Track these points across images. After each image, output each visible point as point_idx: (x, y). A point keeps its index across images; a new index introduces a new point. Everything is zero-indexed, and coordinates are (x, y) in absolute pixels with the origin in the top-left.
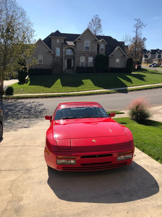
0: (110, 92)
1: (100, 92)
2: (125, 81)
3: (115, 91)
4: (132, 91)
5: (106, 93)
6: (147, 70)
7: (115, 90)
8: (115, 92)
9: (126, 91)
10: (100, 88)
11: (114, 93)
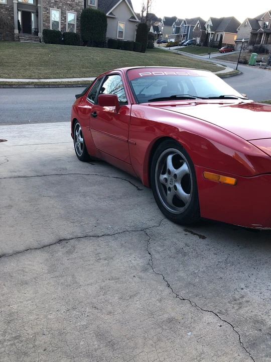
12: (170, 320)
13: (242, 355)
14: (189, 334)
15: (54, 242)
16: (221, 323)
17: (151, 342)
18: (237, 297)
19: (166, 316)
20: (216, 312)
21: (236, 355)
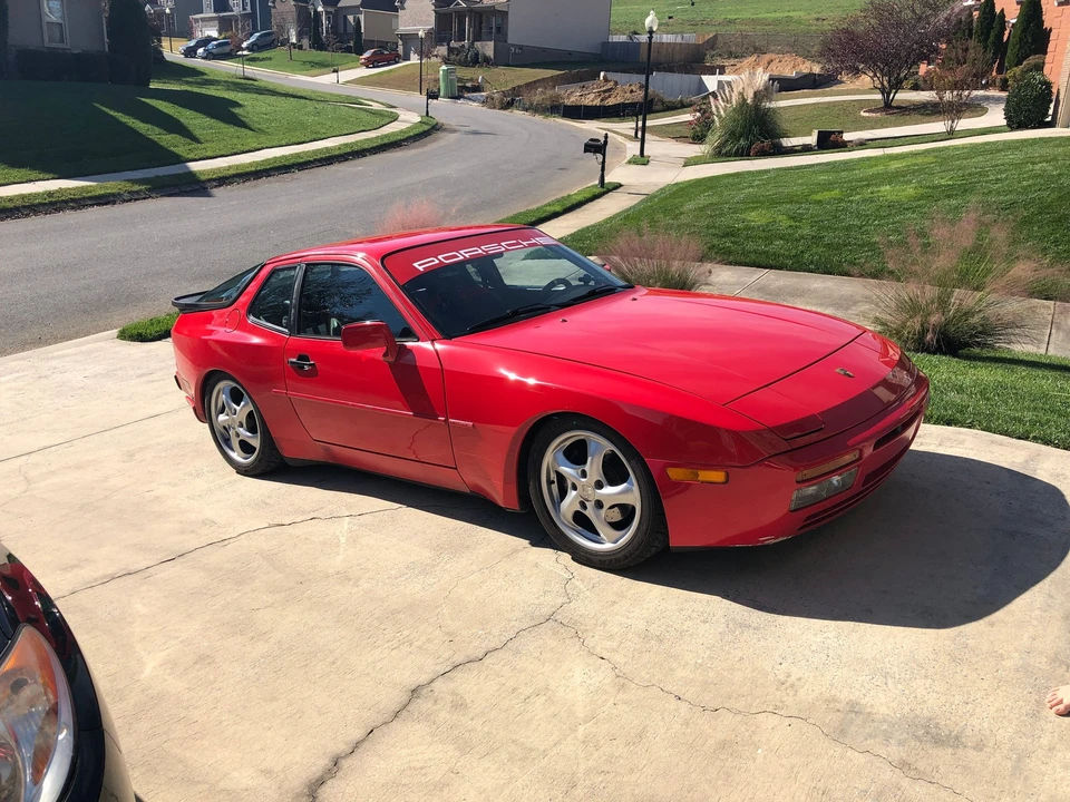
0: (113, 195)
1: (50, 194)
2: (157, 130)
3: (136, 188)
4: (224, 180)
5: (90, 198)
6: (203, 74)
7: (134, 182)
8: (137, 192)
9: (196, 187)
10: (24, 172)
11: (134, 197)
12: (723, 745)
13: (839, 750)
14: (760, 751)
15: (407, 699)
16: (788, 721)
17: (720, 782)
18: (782, 678)
19: (711, 742)
20: (771, 709)
21: (832, 751)
